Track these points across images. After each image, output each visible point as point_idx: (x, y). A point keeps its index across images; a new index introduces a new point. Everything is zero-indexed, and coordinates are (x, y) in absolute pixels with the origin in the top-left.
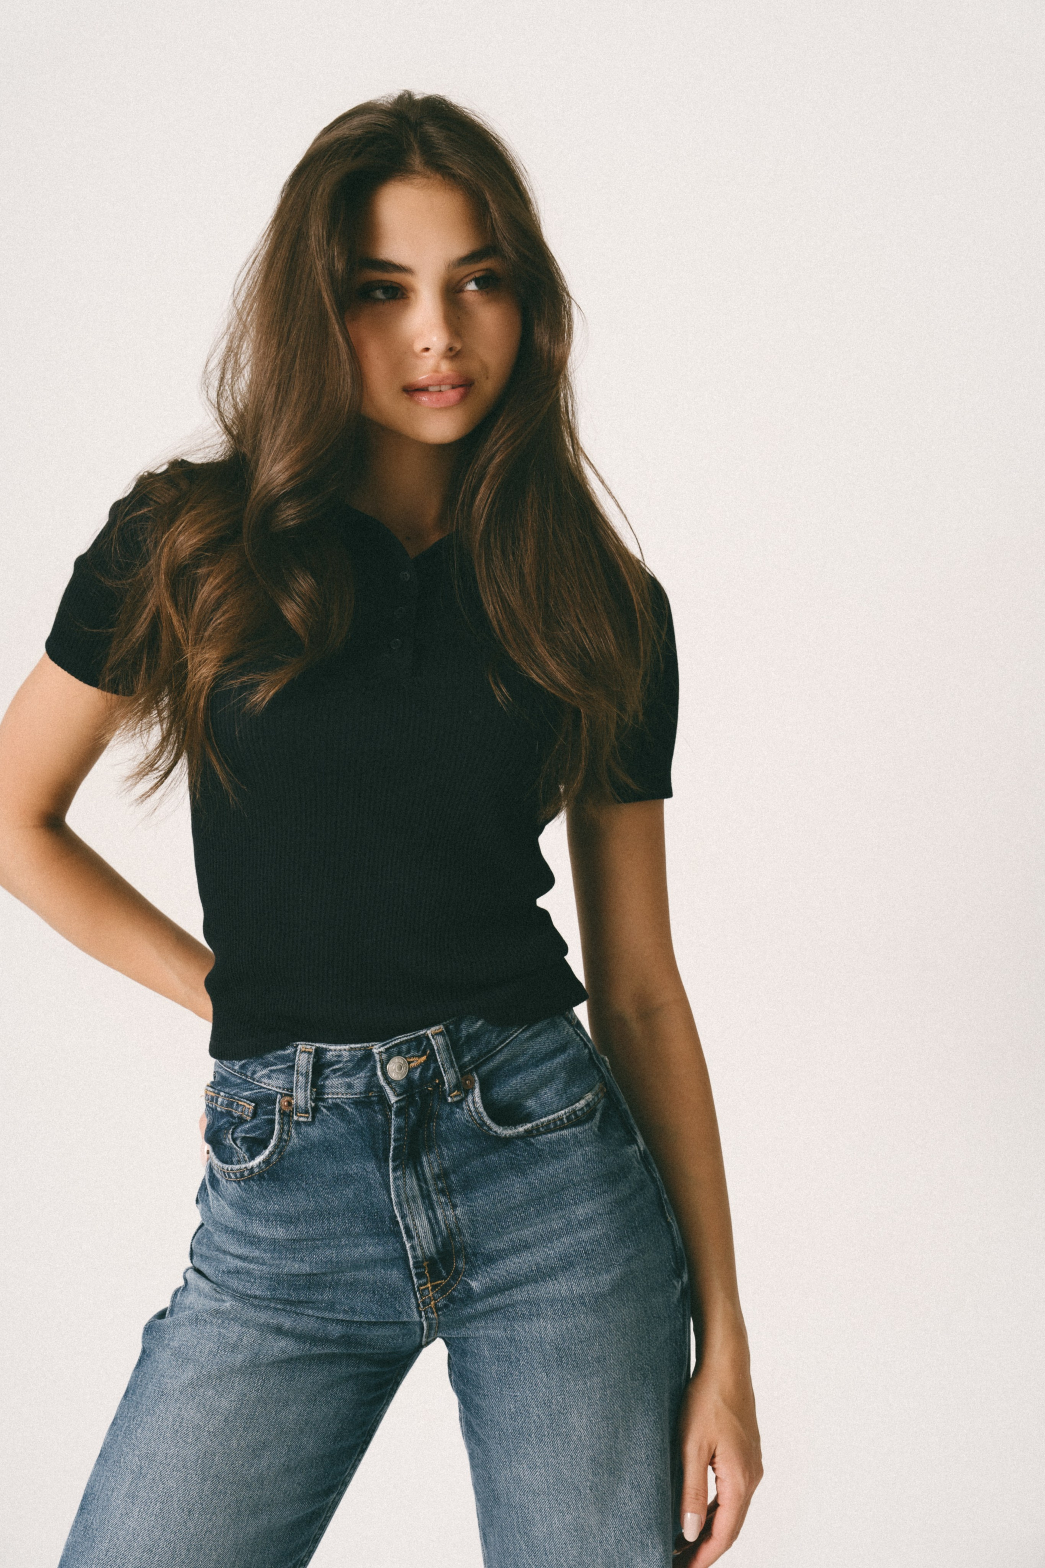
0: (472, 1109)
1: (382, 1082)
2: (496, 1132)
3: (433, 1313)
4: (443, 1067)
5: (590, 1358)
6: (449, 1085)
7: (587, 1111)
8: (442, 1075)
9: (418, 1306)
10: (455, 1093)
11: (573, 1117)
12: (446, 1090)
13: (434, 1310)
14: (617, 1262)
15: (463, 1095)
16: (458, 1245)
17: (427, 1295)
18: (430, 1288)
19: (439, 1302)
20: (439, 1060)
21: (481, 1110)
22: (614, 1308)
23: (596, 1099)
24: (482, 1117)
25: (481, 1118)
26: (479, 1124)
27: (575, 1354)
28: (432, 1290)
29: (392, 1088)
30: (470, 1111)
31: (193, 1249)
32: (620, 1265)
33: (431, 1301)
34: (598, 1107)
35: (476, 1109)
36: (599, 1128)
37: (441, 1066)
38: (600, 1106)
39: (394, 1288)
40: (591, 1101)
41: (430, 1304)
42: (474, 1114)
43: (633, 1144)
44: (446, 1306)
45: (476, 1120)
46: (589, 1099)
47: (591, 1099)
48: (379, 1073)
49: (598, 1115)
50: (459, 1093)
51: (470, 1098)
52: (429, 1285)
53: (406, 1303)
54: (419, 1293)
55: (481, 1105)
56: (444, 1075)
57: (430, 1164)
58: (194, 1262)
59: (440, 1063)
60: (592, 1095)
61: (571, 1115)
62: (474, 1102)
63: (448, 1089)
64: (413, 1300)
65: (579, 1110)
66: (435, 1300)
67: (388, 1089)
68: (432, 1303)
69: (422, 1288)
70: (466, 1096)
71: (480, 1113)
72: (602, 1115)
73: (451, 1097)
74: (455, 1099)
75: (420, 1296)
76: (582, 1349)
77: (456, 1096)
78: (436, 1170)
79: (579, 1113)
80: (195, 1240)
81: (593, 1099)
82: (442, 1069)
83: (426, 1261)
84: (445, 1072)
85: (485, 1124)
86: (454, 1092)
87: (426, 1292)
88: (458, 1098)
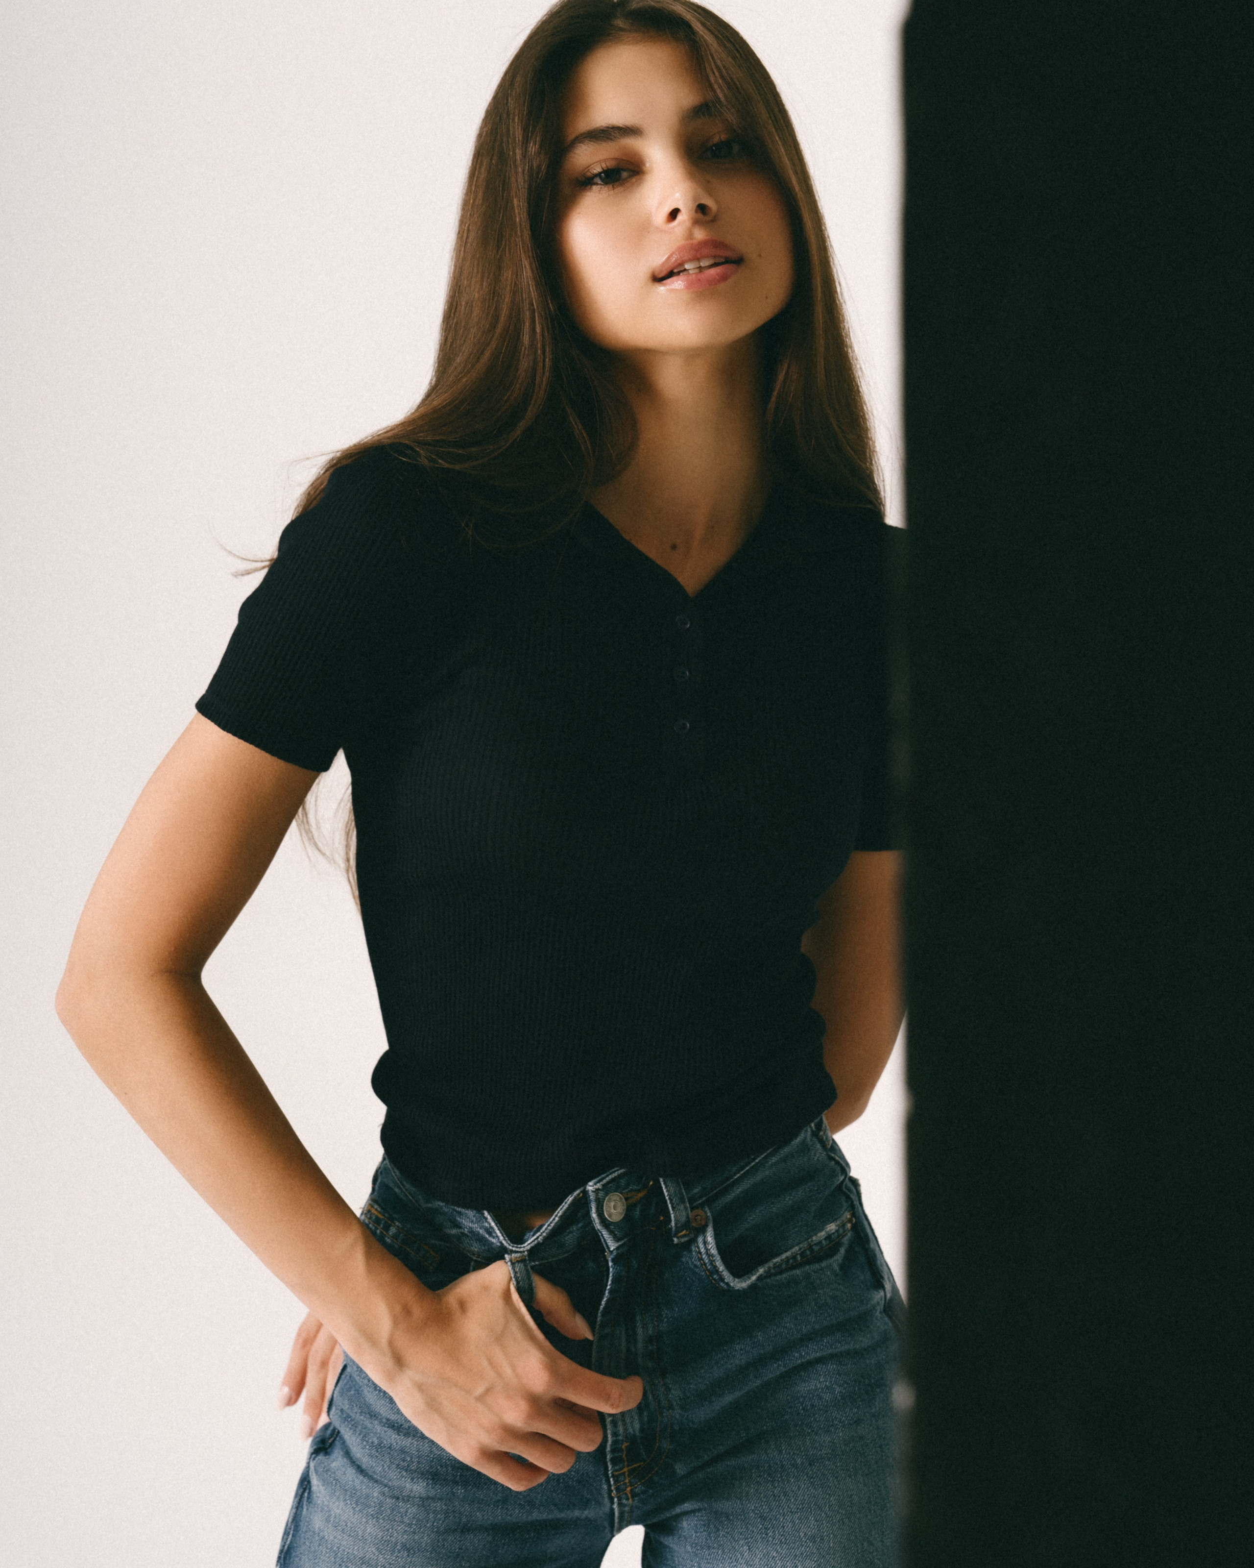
0: (703, 1250)
1: (598, 1226)
2: (727, 1284)
3: (628, 1499)
4: (671, 1203)
5: (802, 1535)
6: (676, 1224)
7: (826, 1245)
8: (669, 1212)
9: (610, 1491)
10: (684, 1232)
11: (808, 1252)
12: (671, 1228)
13: (629, 1496)
14: (840, 1422)
15: (692, 1236)
16: (666, 1420)
17: (623, 1481)
18: (627, 1474)
19: (636, 1488)
20: (666, 1194)
21: (714, 1251)
22: (837, 1478)
23: (841, 1231)
24: (714, 1261)
25: (712, 1262)
26: (709, 1270)
27: (783, 1527)
28: (628, 1475)
29: (611, 1232)
30: (700, 1253)
31: (335, 1399)
32: (844, 1426)
33: (626, 1488)
34: (843, 1241)
35: (707, 1250)
36: (842, 1267)
37: (668, 1202)
38: (846, 1240)
39: (583, 1474)
40: (833, 1233)
41: (625, 1490)
42: (704, 1256)
43: (880, 1289)
44: (644, 1492)
45: (705, 1264)
46: (831, 1230)
47: (833, 1231)
48: (594, 1215)
49: (842, 1250)
50: (688, 1233)
51: (700, 1239)
52: (625, 1470)
53: (596, 1489)
54: (614, 1479)
55: (715, 1246)
56: (671, 1212)
57: (644, 1326)
58: (331, 1417)
59: (667, 1198)
60: (836, 1226)
61: (805, 1250)
62: (705, 1243)
63: (674, 1228)
64: (605, 1487)
65: (816, 1244)
66: (631, 1485)
67: (605, 1234)
68: (629, 1489)
69: (617, 1473)
70: (696, 1237)
71: (713, 1256)
72: (847, 1251)
73: (678, 1238)
74: (683, 1240)
75: (614, 1483)
76: (793, 1521)
77: (684, 1236)
78: (650, 1332)
79: (816, 1248)
80: (338, 1389)
81: (837, 1231)
82: (670, 1206)
83: (627, 1442)
84: (673, 1208)
85: (716, 1270)
86: (682, 1231)
87: (622, 1478)
88: (686, 1239)
